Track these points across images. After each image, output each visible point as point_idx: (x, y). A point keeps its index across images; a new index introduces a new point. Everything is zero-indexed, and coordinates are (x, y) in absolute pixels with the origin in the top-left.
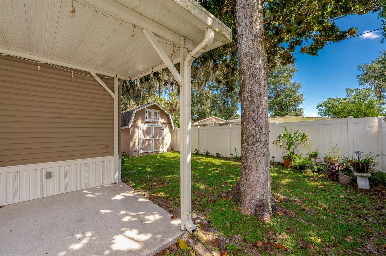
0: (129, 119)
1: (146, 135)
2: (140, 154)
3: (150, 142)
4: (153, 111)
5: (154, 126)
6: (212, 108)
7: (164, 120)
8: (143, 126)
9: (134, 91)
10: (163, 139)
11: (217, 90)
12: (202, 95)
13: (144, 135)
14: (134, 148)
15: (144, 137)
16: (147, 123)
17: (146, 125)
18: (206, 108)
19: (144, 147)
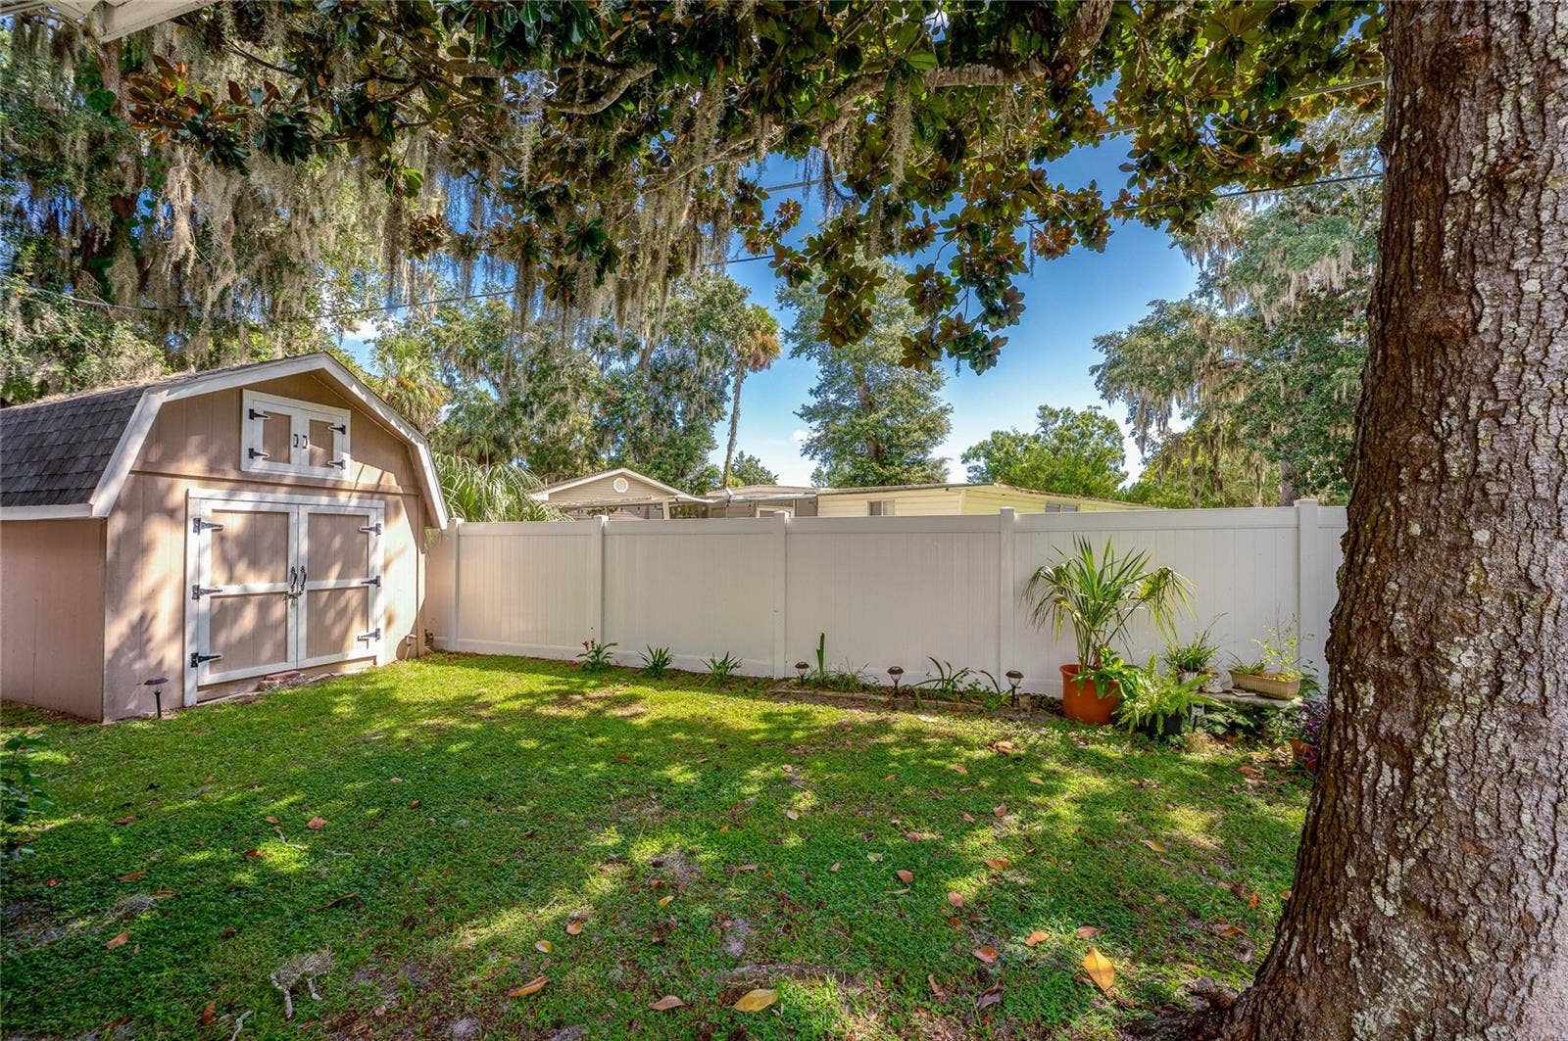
0: (99, 453)
1: (241, 568)
2: (191, 699)
3: (278, 611)
4: (302, 415)
5: (310, 509)
6: (602, 430)
7: (379, 471)
8: (220, 505)
9: (151, 277)
10: (372, 586)
11: (625, 356)
12: (555, 368)
13: (227, 563)
14: (135, 659)
15: (231, 580)
16: (254, 487)
17: (247, 500)
18: (573, 431)
19: (228, 647)
